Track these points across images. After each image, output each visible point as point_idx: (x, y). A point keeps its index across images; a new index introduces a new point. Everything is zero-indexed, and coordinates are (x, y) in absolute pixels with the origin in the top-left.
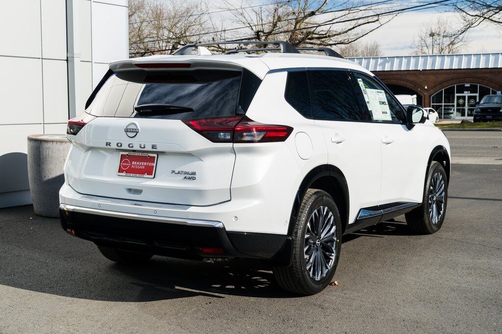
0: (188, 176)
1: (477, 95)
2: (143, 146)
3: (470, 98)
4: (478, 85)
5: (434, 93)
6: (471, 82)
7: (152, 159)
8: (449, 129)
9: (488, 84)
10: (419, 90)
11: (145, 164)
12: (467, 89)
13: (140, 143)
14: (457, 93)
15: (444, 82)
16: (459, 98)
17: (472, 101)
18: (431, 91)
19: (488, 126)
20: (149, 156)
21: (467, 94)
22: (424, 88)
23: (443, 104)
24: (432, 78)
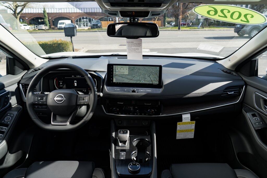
1: (88, 20)
3: (86, 21)
4: (88, 17)
6: (86, 16)
9: (90, 17)
10: (71, 18)
12: (85, 18)
14: (82, 19)
15: (78, 16)
16: (83, 21)
17: (87, 22)
18: (75, 19)
21: (85, 20)
23: (79, 23)
24: (74, 15)
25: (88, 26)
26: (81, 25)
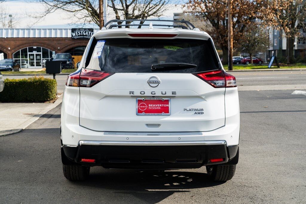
0: (197, 112)
1: (41, 53)
2: (164, 93)
3: (37, 55)
4: (41, 47)
5: (15, 52)
6: (37, 46)
7: (167, 102)
8: (42, 74)
9: (47, 47)
10: (5, 50)
11: (161, 105)
12: (35, 50)
13: (162, 91)
14: (29, 52)
15: (21, 45)
16: (30, 55)
17: (38, 57)
18: (13, 51)
19: (65, 72)
20: (163, 100)
21: (35, 53)
22: (8, 49)
23: (21, 59)
24: (12, 43)
25: (40, 65)
26: (25, 63)
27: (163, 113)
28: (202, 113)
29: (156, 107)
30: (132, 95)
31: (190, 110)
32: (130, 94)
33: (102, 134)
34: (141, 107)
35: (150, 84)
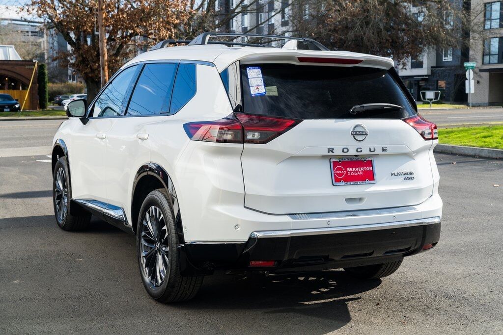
0: (407, 176)
2: (372, 150)
11: (362, 169)
13: (370, 146)
20: (365, 161)
27: (367, 181)
28: (412, 178)
29: (357, 171)
30: (331, 154)
31: (399, 174)
32: (329, 152)
33: (288, 219)
34: (338, 172)
35: (356, 136)
